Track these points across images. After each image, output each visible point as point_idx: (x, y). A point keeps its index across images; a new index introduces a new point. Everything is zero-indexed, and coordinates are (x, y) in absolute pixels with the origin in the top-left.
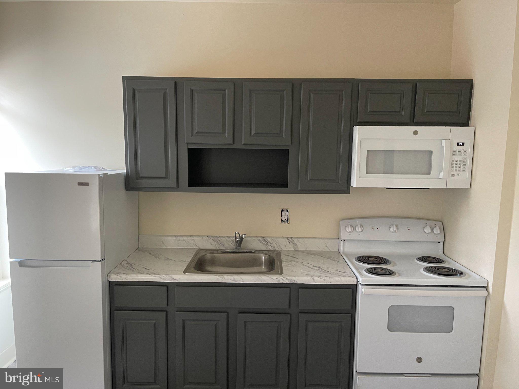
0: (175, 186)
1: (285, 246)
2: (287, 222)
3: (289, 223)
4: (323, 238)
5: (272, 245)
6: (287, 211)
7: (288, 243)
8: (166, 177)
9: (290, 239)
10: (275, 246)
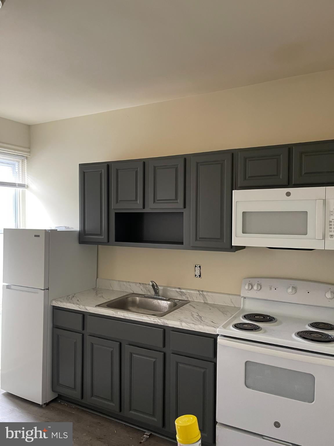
0: (106, 241)
1: (196, 297)
2: (200, 277)
3: (201, 277)
4: (229, 294)
5: (186, 296)
6: (200, 267)
7: (199, 295)
8: (100, 235)
9: (201, 292)
10: (188, 296)
